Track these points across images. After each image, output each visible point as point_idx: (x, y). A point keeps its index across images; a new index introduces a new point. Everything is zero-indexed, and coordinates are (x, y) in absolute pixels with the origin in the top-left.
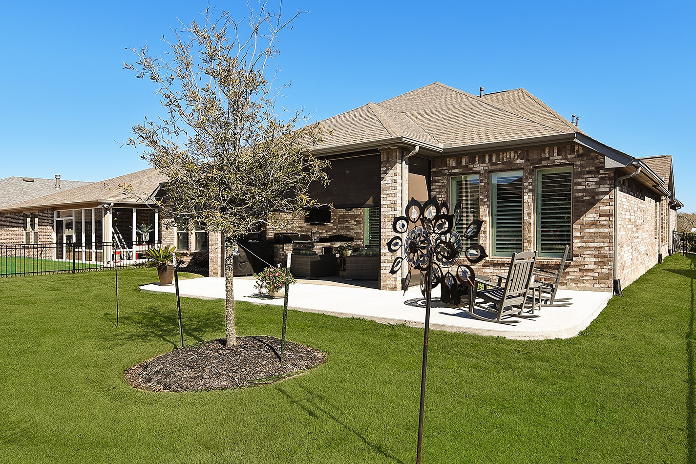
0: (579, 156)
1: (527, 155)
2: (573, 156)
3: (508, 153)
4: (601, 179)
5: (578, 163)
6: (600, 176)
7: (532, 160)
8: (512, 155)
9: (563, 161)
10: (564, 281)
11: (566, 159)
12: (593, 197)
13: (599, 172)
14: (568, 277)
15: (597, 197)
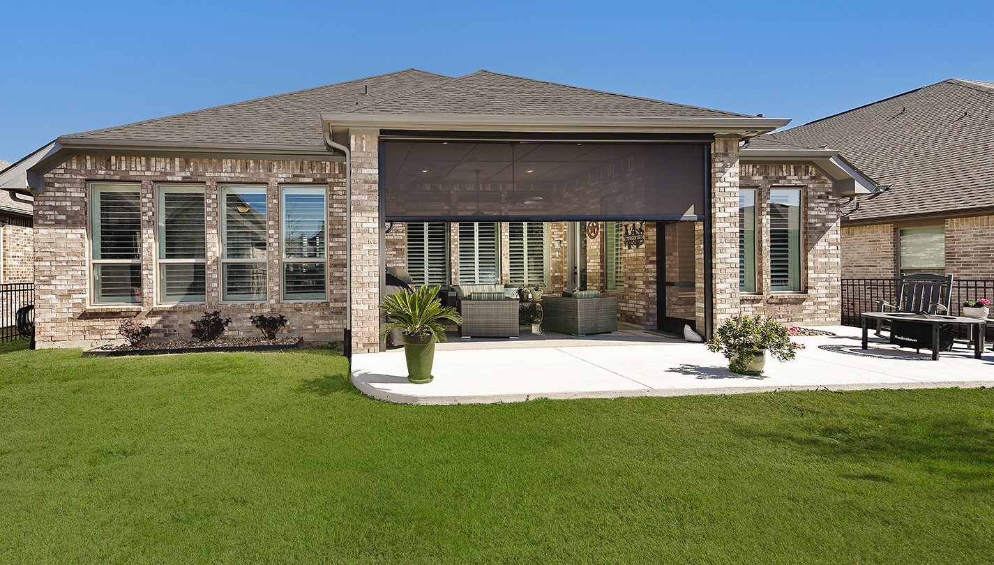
0: (812, 178)
1: (766, 171)
2: (807, 177)
3: (747, 166)
4: (831, 205)
5: (811, 186)
6: (829, 202)
7: (770, 177)
8: (751, 170)
9: (798, 182)
10: (801, 317)
11: (801, 180)
12: (824, 224)
13: (828, 197)
14: (805, 312)
15: (827, 224)
